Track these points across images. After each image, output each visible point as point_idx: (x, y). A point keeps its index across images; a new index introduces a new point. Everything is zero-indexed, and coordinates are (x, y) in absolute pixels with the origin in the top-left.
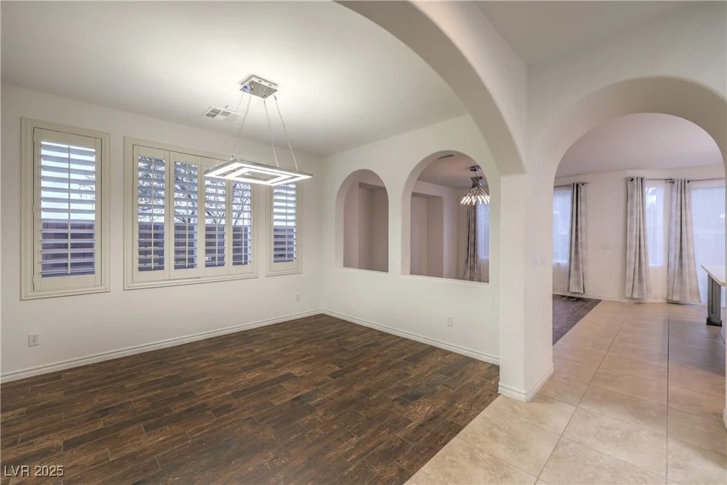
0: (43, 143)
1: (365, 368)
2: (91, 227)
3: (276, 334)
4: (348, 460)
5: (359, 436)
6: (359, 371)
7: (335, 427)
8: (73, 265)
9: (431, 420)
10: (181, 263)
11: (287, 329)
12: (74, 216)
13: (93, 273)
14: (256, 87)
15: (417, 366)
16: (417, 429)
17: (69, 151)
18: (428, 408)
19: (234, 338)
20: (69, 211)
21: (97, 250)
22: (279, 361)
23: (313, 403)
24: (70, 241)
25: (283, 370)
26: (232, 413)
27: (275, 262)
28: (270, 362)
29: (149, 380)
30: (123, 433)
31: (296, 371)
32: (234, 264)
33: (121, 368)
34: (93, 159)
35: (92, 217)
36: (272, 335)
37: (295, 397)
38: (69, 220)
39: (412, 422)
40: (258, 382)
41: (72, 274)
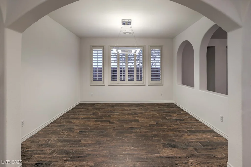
0: (94, 50)
1: (166, 127)
2: (101, 69)
3: (148, 106)
4: (123, 152)
5: (135, 148)
6: (162, 127)
7: (132, 141)
8: (98, 78)
9: (169, 158)
10: (121, 79)
11: (154, 106)
12: (98, 66)
13: (102, 80)
14: (126, 23)
15: (191, 135)
16: (158, 157)
17: (97, 51)
18: (173, 153)
19: (135, 104)
20: (97, 65)
21: (103, 75)
22: (140, 115)
23: (134, 131)
24: (97, 72)
25: (138, 118)
26: (112, 125)
27: (152, 80)
28: (137, 114)
29: (107, 110)
30: (91, 120)
31: (141, 120)
32: (137, 80)
33: (105, 106)
34: (102, 52)
35: (102, 66)
36: (147, 106)
37: (131, 127)
38: (97, 67)
39: (159, 154)
40: (127, 119)
41: (98, 80)
